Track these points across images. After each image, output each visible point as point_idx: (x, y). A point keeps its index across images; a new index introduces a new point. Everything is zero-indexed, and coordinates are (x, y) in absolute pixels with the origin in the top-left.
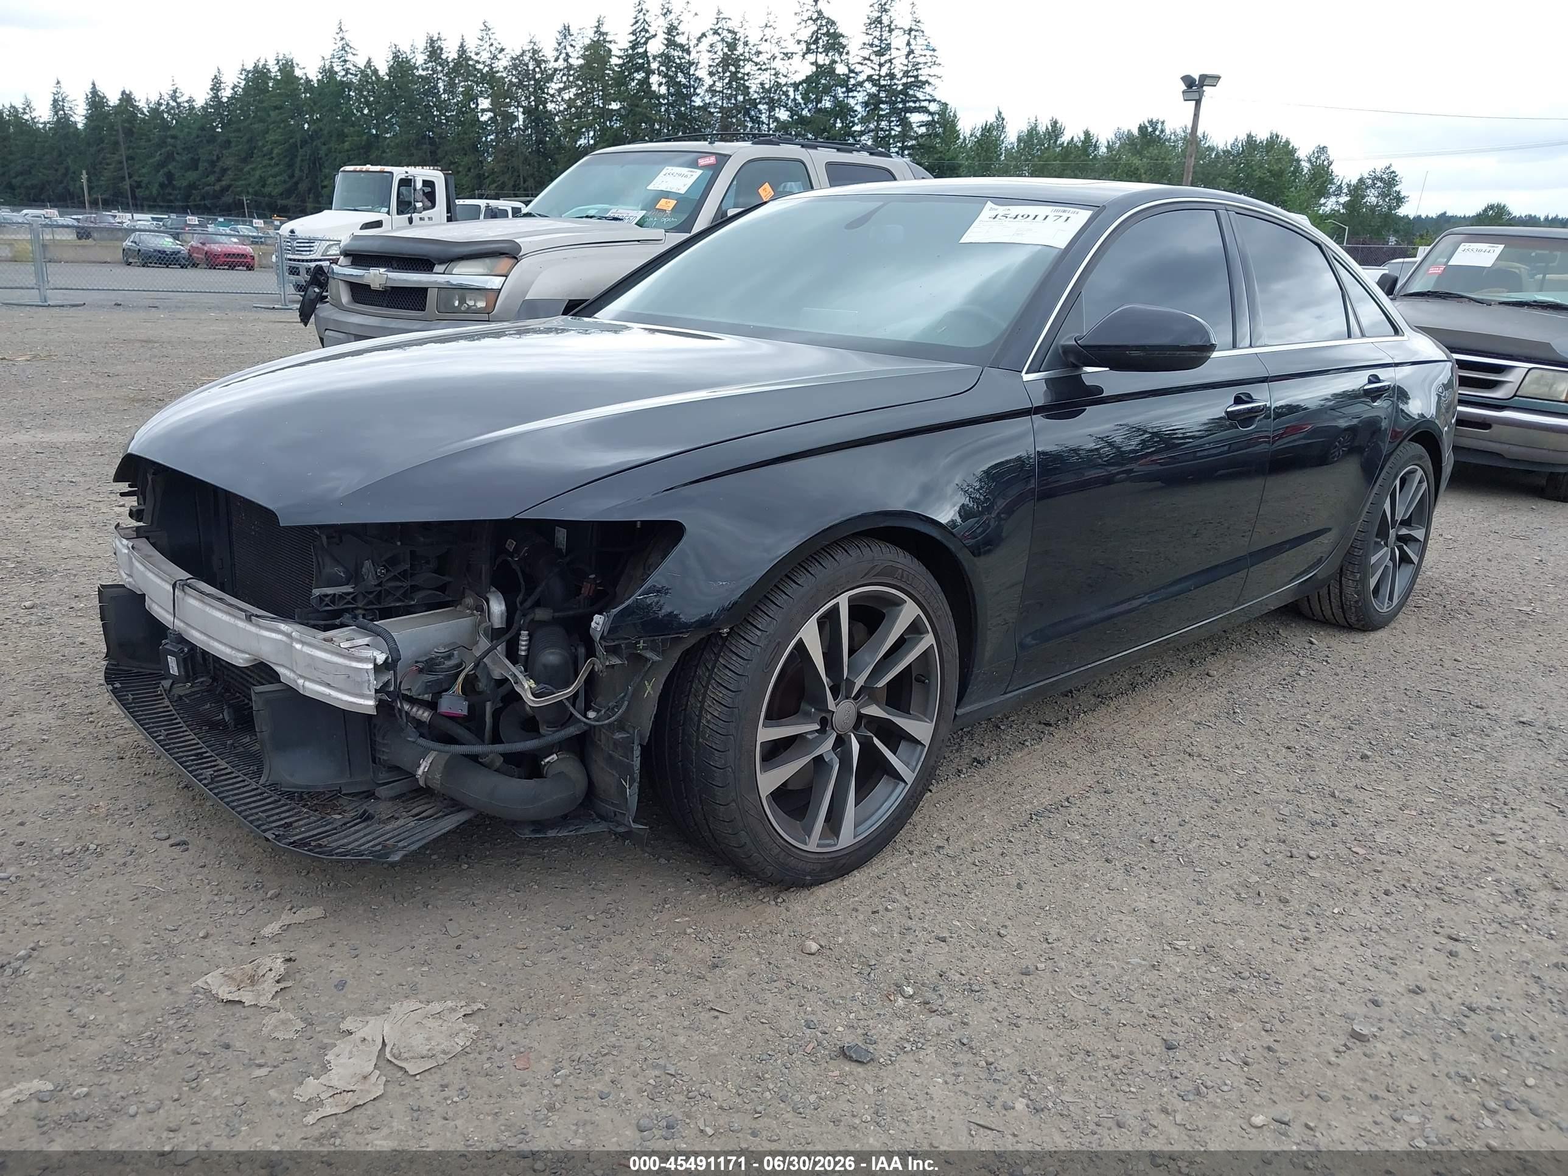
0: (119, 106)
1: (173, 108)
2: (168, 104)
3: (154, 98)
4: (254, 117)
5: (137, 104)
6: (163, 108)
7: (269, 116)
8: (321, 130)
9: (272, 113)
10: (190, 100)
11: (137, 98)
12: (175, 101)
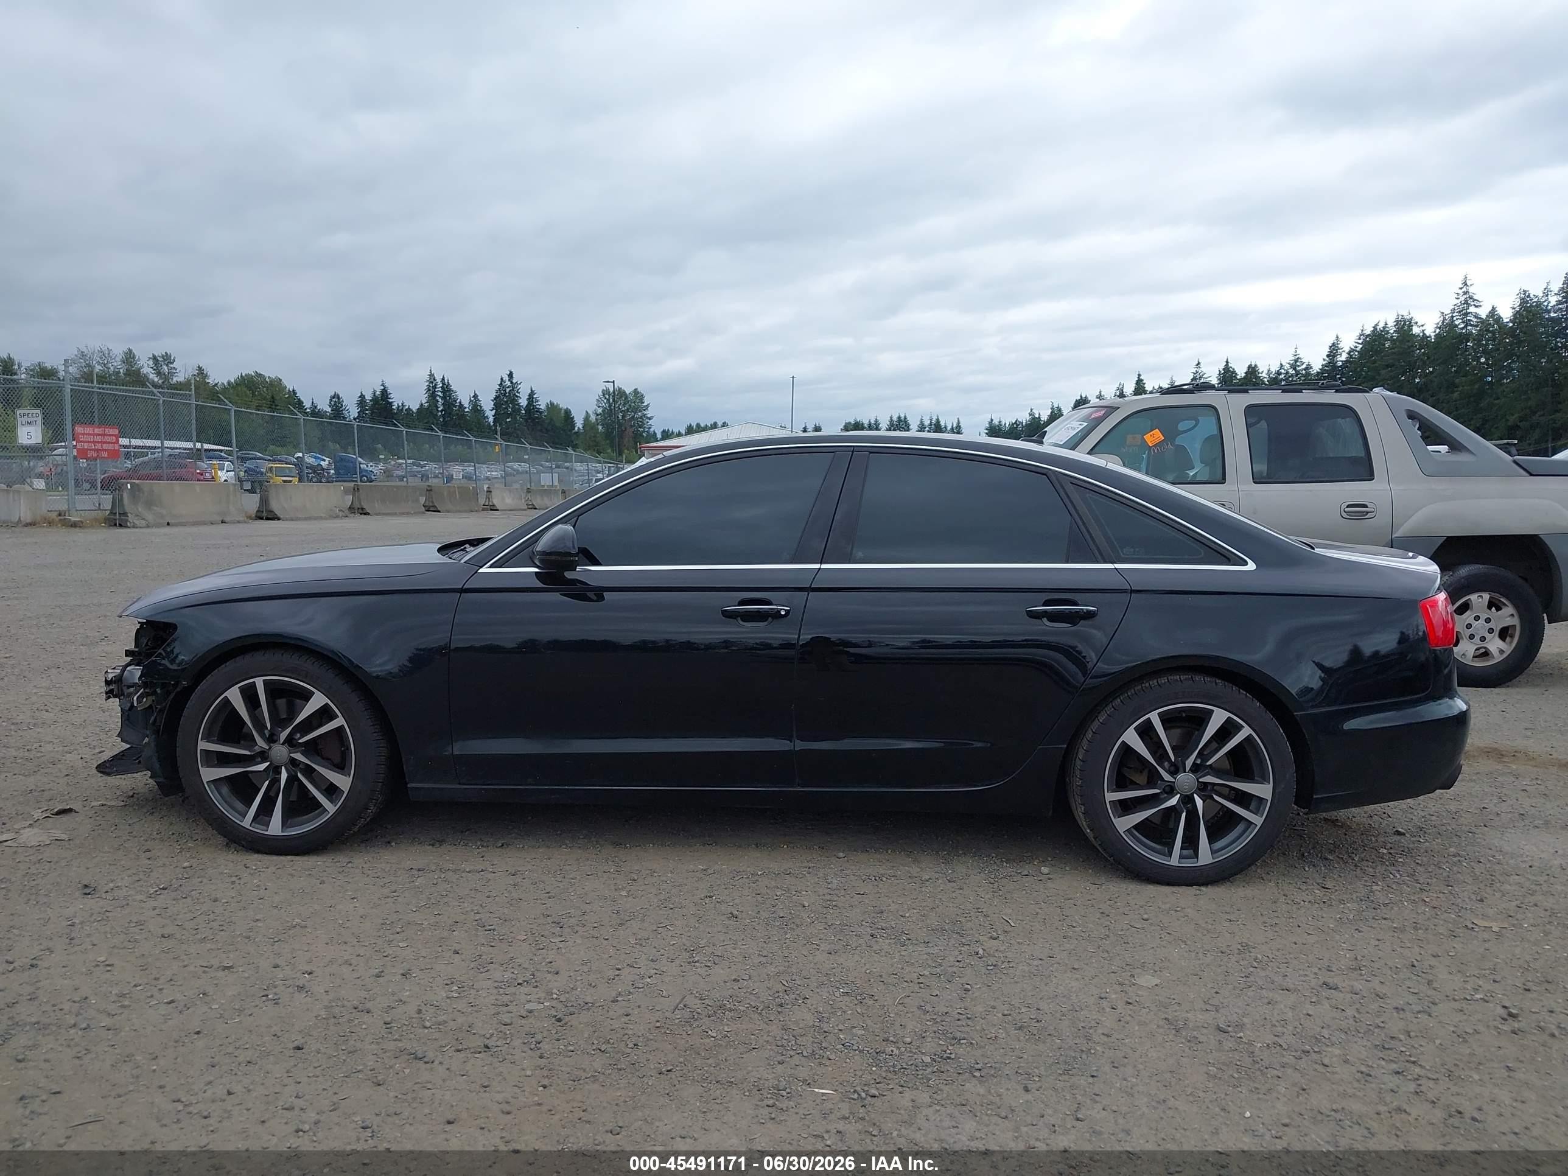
0: (1244, 378)
1: (1292, 376)
2: (1287, 373)
3: (1274, 368)
4: (1364, 377)
5: (1260, 375)
6: (1282, 376)
7: (1379, 374)
8: (1431, 381)
9: (1383, 372)
10: (1309, 367)
11: (1260, 371)
12: (1295, 369)
